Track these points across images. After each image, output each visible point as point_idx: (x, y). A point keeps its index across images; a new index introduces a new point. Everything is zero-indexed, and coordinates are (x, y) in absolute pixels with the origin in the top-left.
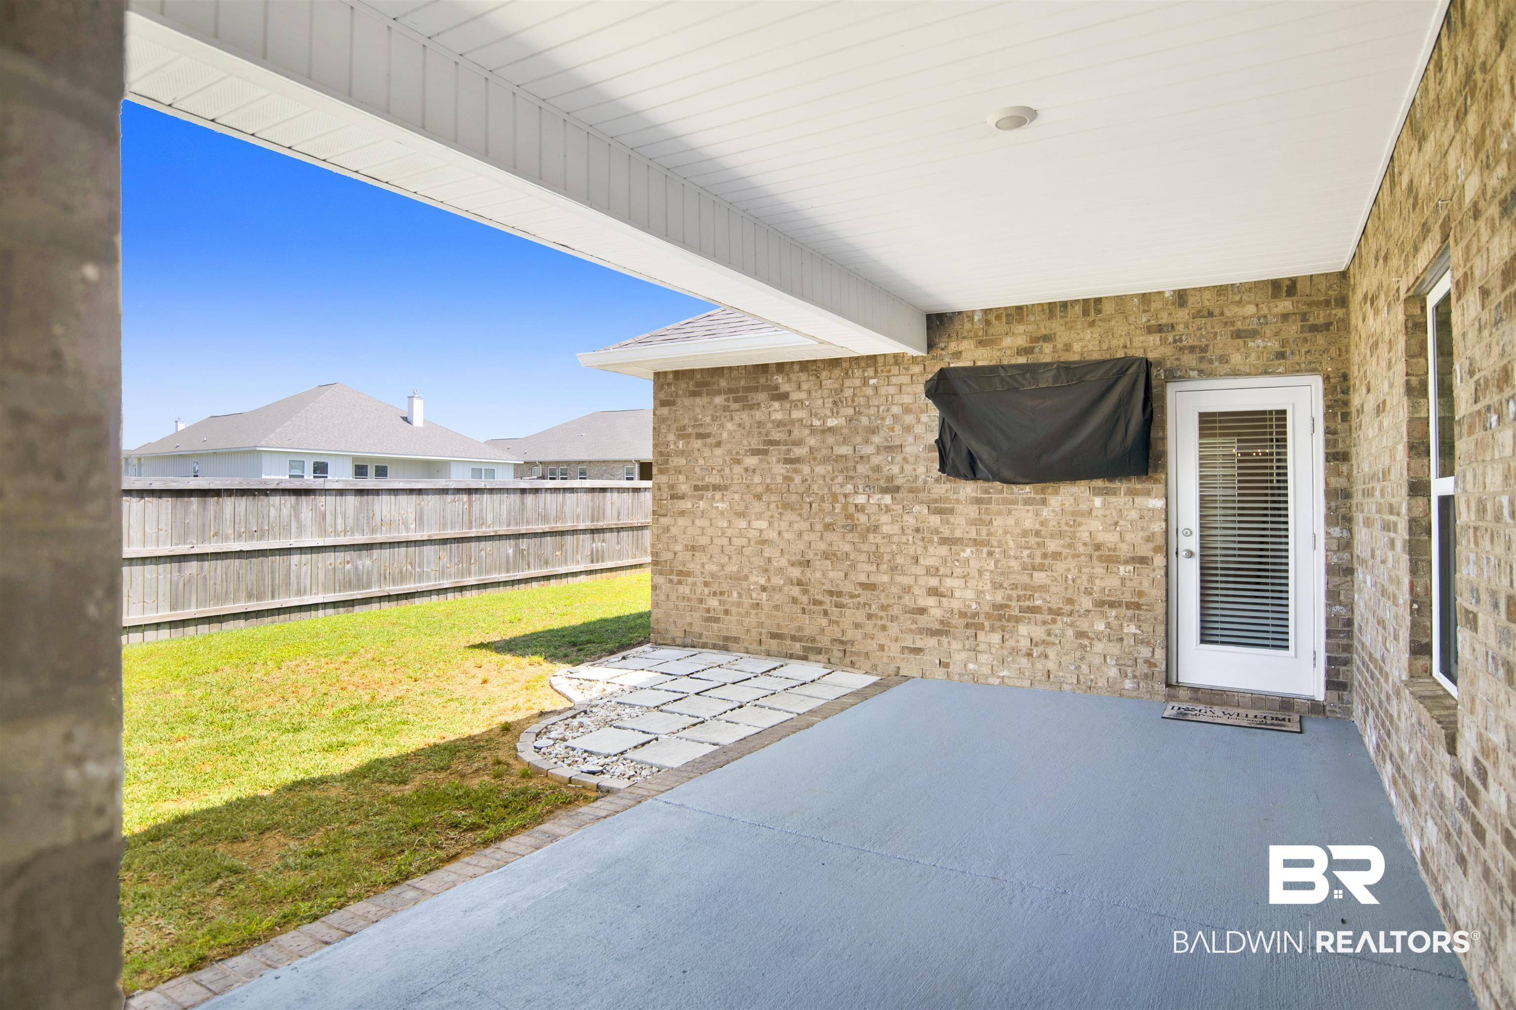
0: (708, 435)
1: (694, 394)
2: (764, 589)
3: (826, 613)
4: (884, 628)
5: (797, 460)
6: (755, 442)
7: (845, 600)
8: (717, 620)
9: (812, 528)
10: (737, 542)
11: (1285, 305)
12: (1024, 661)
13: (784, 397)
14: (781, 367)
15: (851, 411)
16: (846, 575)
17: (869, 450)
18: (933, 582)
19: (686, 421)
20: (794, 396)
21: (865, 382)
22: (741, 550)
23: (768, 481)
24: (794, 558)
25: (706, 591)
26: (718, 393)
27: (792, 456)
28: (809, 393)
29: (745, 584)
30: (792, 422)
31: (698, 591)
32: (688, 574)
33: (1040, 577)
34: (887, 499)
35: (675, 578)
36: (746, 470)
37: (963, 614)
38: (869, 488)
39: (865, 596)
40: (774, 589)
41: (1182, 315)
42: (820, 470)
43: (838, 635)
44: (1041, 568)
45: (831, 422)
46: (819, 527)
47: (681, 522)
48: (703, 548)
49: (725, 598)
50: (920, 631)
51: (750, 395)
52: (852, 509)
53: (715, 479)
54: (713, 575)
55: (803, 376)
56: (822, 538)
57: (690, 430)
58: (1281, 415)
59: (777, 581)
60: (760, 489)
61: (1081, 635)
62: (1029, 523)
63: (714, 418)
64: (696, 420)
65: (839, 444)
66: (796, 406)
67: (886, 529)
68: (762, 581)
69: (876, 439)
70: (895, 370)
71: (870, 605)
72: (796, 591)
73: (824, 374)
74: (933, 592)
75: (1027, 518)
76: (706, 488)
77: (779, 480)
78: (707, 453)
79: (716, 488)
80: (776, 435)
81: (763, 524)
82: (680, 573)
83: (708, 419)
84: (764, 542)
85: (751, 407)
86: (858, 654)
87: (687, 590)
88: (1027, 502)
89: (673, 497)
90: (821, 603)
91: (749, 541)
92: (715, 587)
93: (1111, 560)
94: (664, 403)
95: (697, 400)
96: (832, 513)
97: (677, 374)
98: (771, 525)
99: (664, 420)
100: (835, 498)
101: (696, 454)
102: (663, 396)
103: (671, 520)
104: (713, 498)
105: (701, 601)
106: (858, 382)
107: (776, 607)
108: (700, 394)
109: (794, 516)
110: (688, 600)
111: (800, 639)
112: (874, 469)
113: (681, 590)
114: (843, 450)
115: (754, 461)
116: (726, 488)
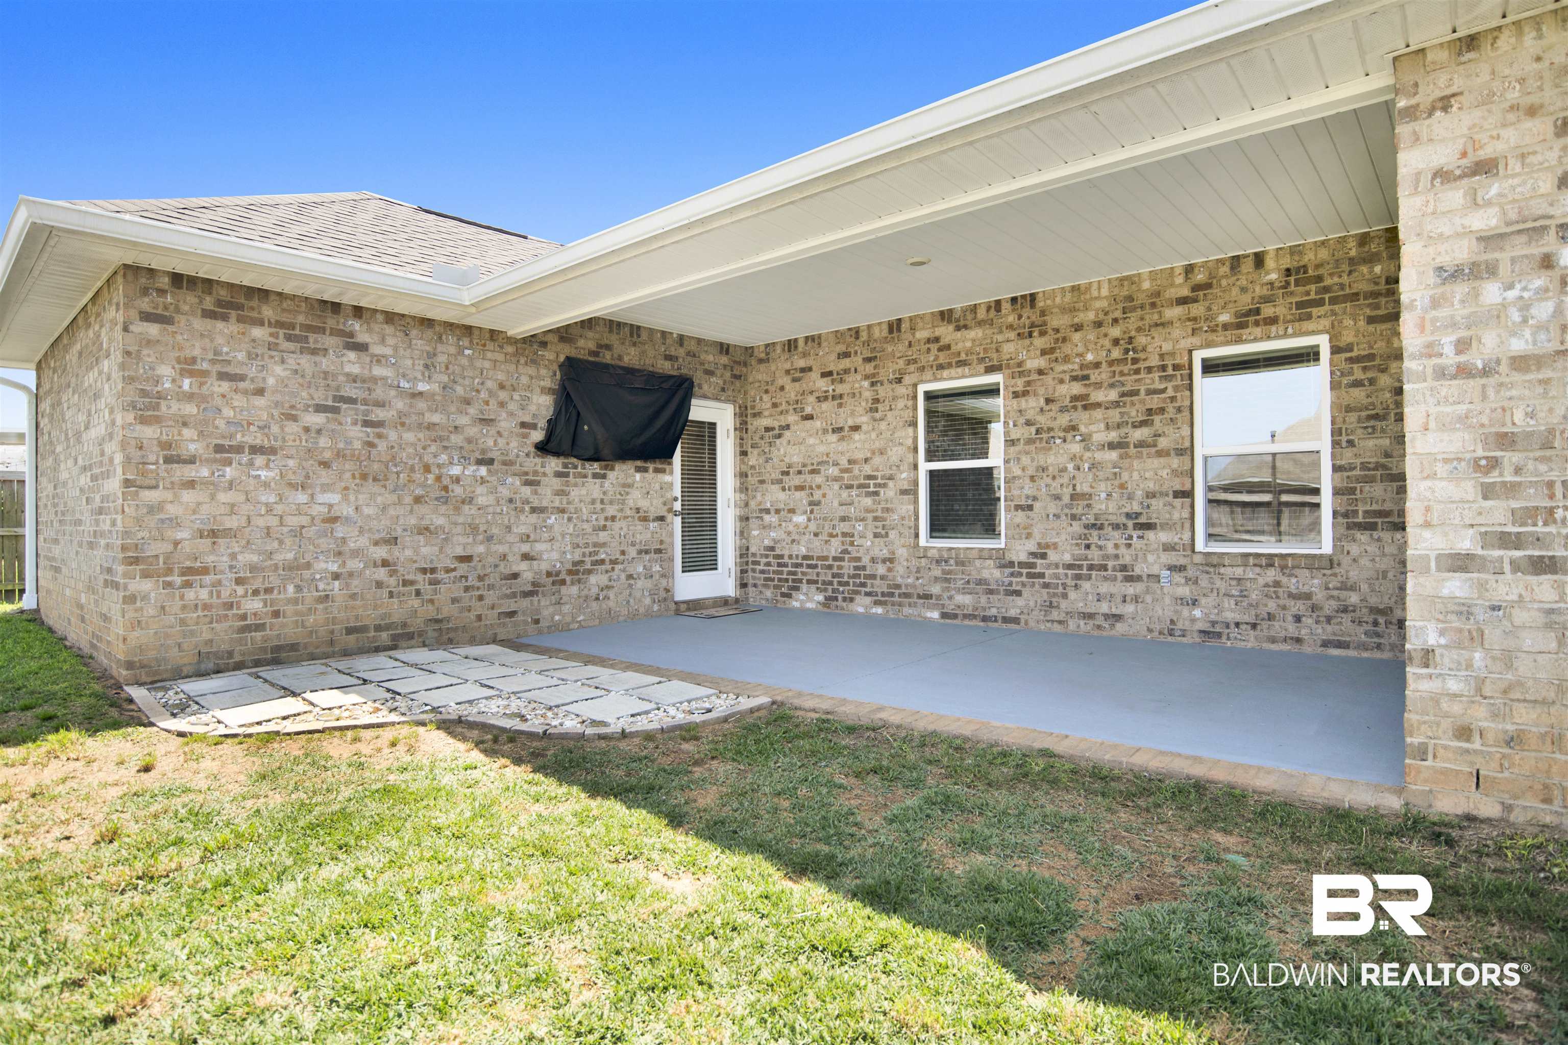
0: (242, 378)
1: (209, 315)
2: (336, 576)
3: (418, 593)
4: (481, 598)
5: (380, 424)
6: (321, 396)
7: (441, 575)
8: (260, 627)
10: (294, 521)
11: (724, 360)
12: (594, 605)
13: (361, 348)
14: (358, 311)
15: (445, 379)
16: (441, 549)
17: (463, 420)
18: (525, 548)
19: (197, 352)
20: (376, 349)
21: (460, 352)
22: (298, 533)
23: (341, 445)
24: (377, 536)
25: (240, 590)
26: (261, 323)
27: (372, 417)
28: (396, 348)
29: (307, 574)
30: (374, 380)
31: (225, 593)
32: (205, 571)
33: (603, 536)
34: (483, 471)
35: (178, 580)
36: (307, 430)
37: (549, 574)
38: (464, 459)
39: (463, 568)
40: (351, 574)
41: (681, 352)
42: (409, 436)
43: (433, 614)
44: (604, 528)
45: (422, 387)
46: (408, 499)
47: (188, 496)
48: (229, 533)
49: (275, 595)
50: (514, 595)
51: (312, 337)
52: (446, 481)
53: (254, 437)
54: (253, 568)
55: (389, 329)
56: (411, 511)
57: (205, 366)
58: (713, 426)
59: (355, 564)
60: (327, 455)
61: (630, 577)
62: (597, 494)
63: (252, 356)
64: (216, 353)
65: (430, 410)
66: (378, 361)
67: (481, 501)
68: (334, 567)
69: (472, 411)
70: (490, 345)
71: (466, 577)
72: (381, 574)
73: (414, 333)
74: (526, 557)
75: (593, 488)
76: (239, 449)
77: (357, 445)
78: (239, 401)
79: (255, 450)
80: (350, 391)
81: (334, 498)
82: (187, 571)
83: (241, 356)
84: (335, 520)
85: (314, 352)
86: (455, 629)
87: (204, 594)
88: (595, 476)
89: (168, 460)
90: (412, 583)
91: (313, 519)
92: (257, 584)
93: (645, 519)
94: (147, 317)
95: (220, 325)
96: (424, 486)
97: (177, 279)
98: (345, 498)
99: (149, 343)
100: (427, 469)
101: (218, 401)
102: (145, 304)
103: (169, 496)
104: (251, 464)
105: (230, 606)
106: (452, 350)
107: (353, 596)
108: (225, 318)
109: (376, 488)
110: (206, 607)
111: (388, 627)
112: (469, 441)
113: (190, 594)
114: (436, 418)
115: (318, 419)
116: (273, 451)
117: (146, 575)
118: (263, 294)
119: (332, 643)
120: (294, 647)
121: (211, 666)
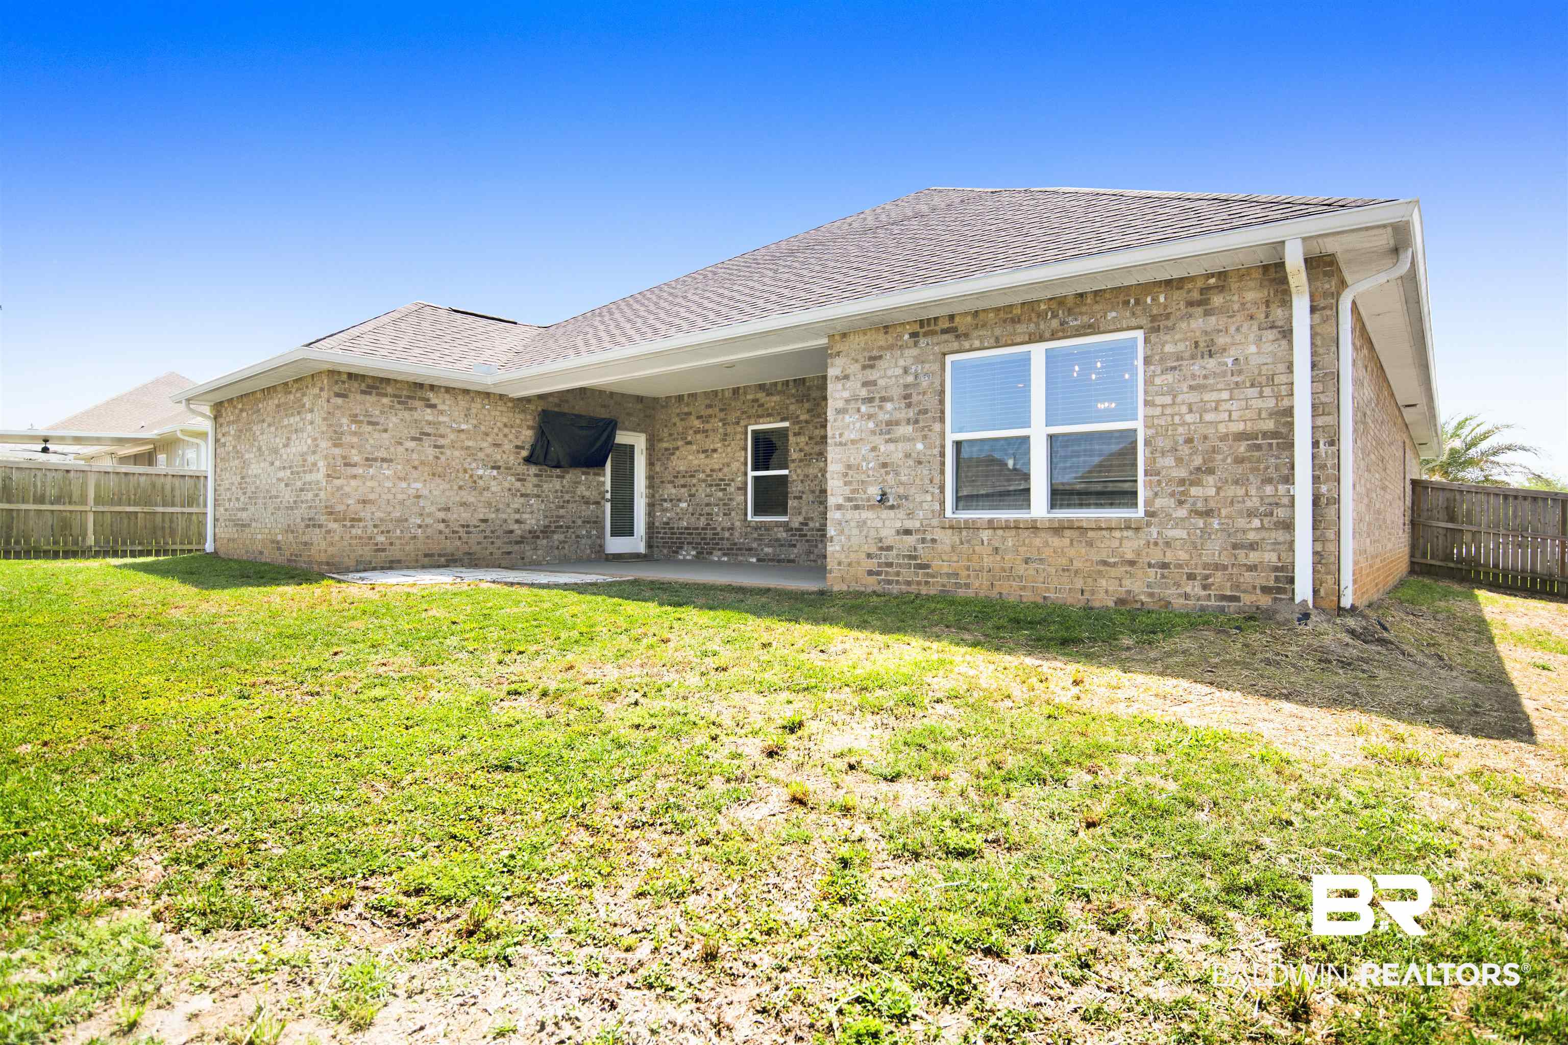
0: (377, 424)
1: (363, 392)
2: (420, 526)
3: (460, 538)
4: (492, 543)
5: (441, 447)
6: (414, 433)
7: (472, 529)
8: (384, 550)
9: (451, 488)
10: (400, 497)
11: (640, 406)
12: (556, 552)
13: (433, 406)
14: (432, 387)
15: (475, 422)
16: (472, 515)
17: (485, 445)
18: (517, 516)
19: (358, 411)
20: (441, 407)
21: (484, 407)
22: (402, 503)
23: (423, 458)
24: (440, 507)
25: (375, 531)
26: (386, 395)
27: (438, 443)
28: (450, 406)
29: (406, 524)
30: (440, 423)
31: (369, 532)
32: (360, 520)
33: (562, 512)
34: (495, 472)
35: (349, 524)
36: (407, 450)
37: (530, 532)
38: (485, 466)
39: (483, 526)
40: (427, 526)
41: (612, 402)
42: (457, 453)
43: (467, 550)
44: (563, 507)
45: (463, 427)
46: (456, 487)
47: (353, 483)
48: (371, 502)
49: (391, 534)
50: (510, 542)
51: (410, 401)
52: (475, 478)
53: (382, 454)
54: (381, 520)
55: (447, 396)
56: (457, 494)
57: (362, 418)
58: (632, 447)
59: (429, 521)
60: (416, 463)
61: (578, 537)
62: (558, 487)
63: (382, 412)
64: (366, 411)
65: (469, 439)
66: (442, 413)
67: (493, 489)
68: (419, 522)
69: (489, 439)
70: (500, 403)
71: (485, 531)
72: (442, 526)
73: (460, 397)
74: (517, 521)
75: (557, 484)
76: (375, 460)
77: (431, 458)
78: (376, 435)
79: (383, 460)
80: (427, 429)
81: (419, 485)
82: (353, 520)
83: (377, 413)
84: (419, 497)
85: (411, 409)
87: (359, 532)
88: (558, 477)
89: (346, 465)
90: (457, 532)
91: (409, 496)
92: (383, 528)
93: (587, 503)
94: (338, 395)
95: (368, 397)
96: (464, 480)
97: (350, 375)
98: (425, 486)
99: (338, 407)
100: (465, 471)
101: (367, 436)
102: (336, 389)
103: (345, 482)
104: (381, 467)
105: (370, 538)
106: (479, 406)
107: (428, 537)
108: (370, 393)
109: (439, 481)
110: (360, 538)
111: (444, 555)
112: (488, 456)
113: (354, 531)
114: (470, 443)
115: (412, 444)
116: (391, 461)
117: (335, 520)
118: (387, 381)
119: (417, 561)
120: (399, 561)
121: (362, 567)
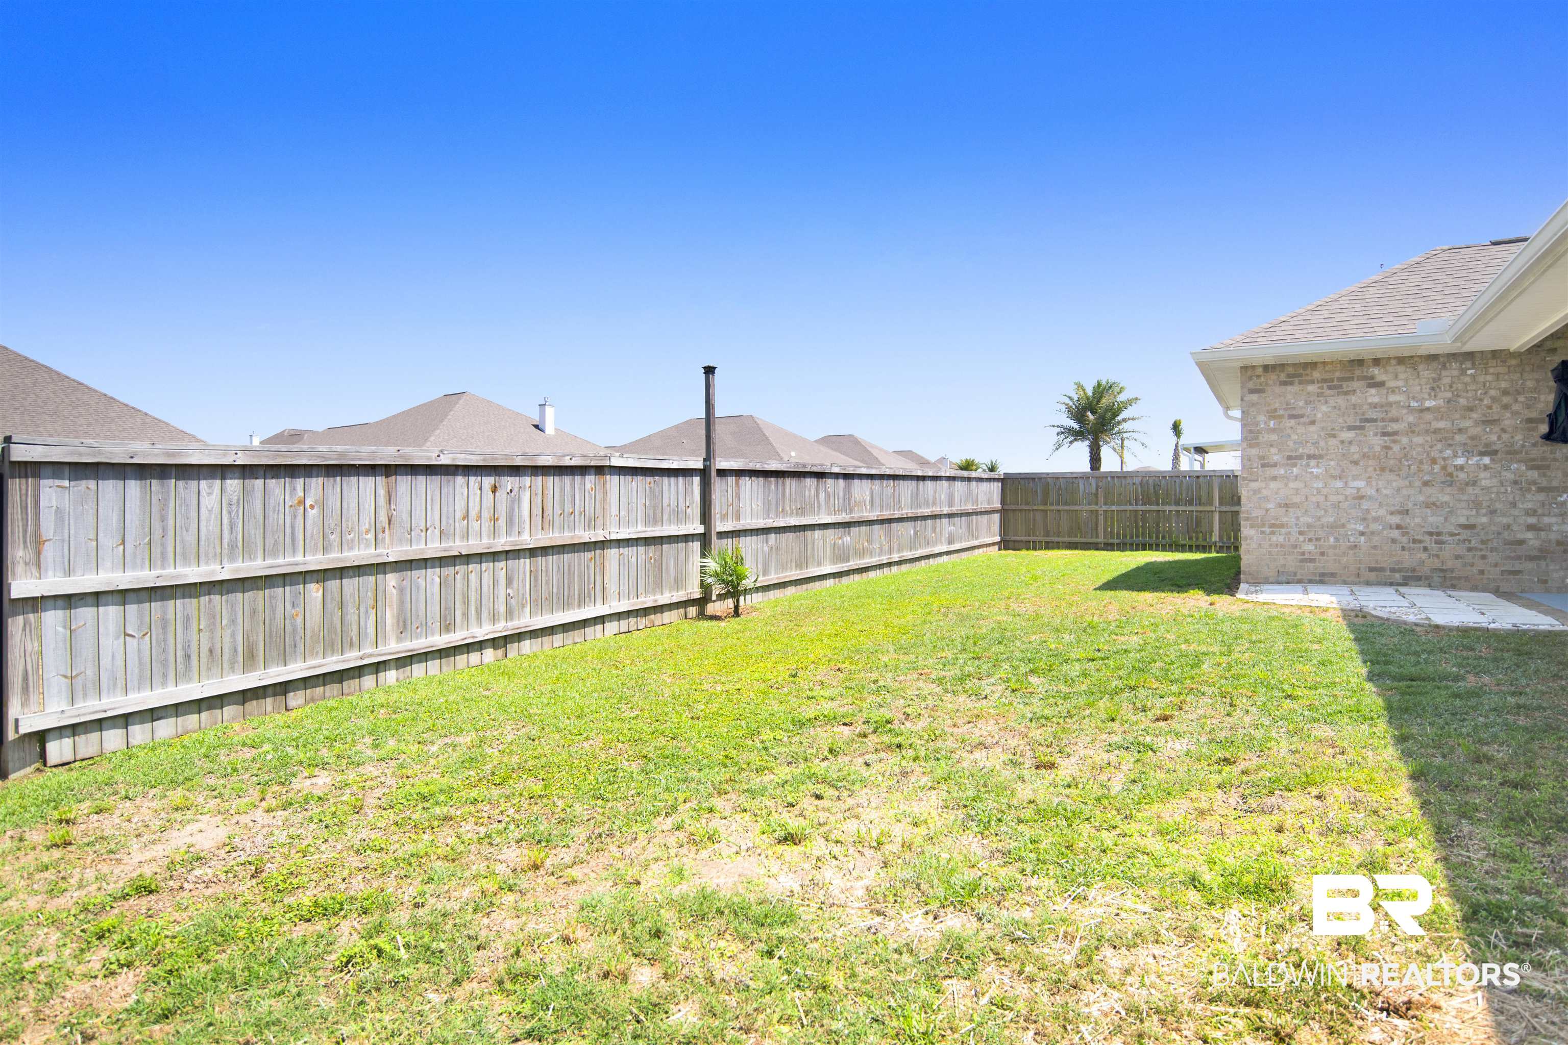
0: (1302, 416)
1: (1284, 383)
2: (1362, 534)
3: (1426, 549)
4: (1484, 557)
5: (1395, 433)
6: (1351, 420)
7: (1444, 538)
8: (1312, 561)
9: (1411, 485)
10: (1333, 498)
13: (1381, 384)
14: (1377, 362)
15: (1449, 395)
16: (1446, 519)
17: (1467, 423)
18: (1532, 520)
19: (1277, 405)
20: (1391, 384)
21: (1463, 372)
22: (1336, 506)
23: (1366, 450)
24: (1392, 509)
25: (1301, 538)
26: (1313, 382)
27: (1389, 429)
28: (1406, 380)
29: (1342, 531)
30: (1390, 404)
31: (1293, 539)
32: (1282, 526)
34: (1487, 460)
35: (1268, 530)
36: (1342, 442)
37: (1560, 543)
38: (1468, 453)
39: (1466, 534)
40: (1373, 533)
42: (1418, 440)
43: (1439, 565)
45: (1428, 404)
46: (1418, 483)
47: (1273, 485)
48: (1296, 505)
49: (1322, 542)
50: (1518, 558)
51: (1345, 384)
52: (1450, 469)
53: (1309, 450)
54: (1309, 526)
55: (1400, 369)
56: (1420, 492)
57: (1282, 412)
59: (1375, 527)
60: (1356, 457)
63: (1307, 403)
64: (1287, 404)
65: (1436, 419)
66: (1393, 392)
67: (1484, 483)
68: (1361, 528)
69: (1475, 415)
70: (1492, 363)
71: (1470, 541)
72: (1396, 534)
73: (1421, 367)
74: (1533, 528)
76: (1300, 457)
77: (1377, 449)
78: (1301, 429)
79: (1310, 457)
80: (1372, 414)
81: (1361, 484)
82: (1272, 526)
83: (1301, 403)
84: (1362, 497)
85: (1346, 393)
86: (1459, 578)
87: (1281, 539)
89: (1263, 466)
90: (1420, 542)
91: (1346, 497)
92: (1311, 535)
94: (1252, 391)
95: (1289, 388)
96: (1431, 473)
97: (1266, 368)
98: (1369, 483)
99: (1253, 405)
100: (1434, 461)
101: (1289, 431)
102: (1251, 385)
103: (1263, 485)
104: (1308, 465)
105: (1295, 547)
106: (1455, 373)
107: (1375, 547)
108: (1291, 383)
109: (1392, 477)
110: (1282, 546)
111: (1399, 570)
112: (1472, 438)
113: (1274, 538)
114: (1441, 424)
115: (1350, 435)
116: (1321, 457)
117: (1252, 527)
118: (1314, 365)
119: (1358, 575)
120: (1333, 575)
121: (1284, 579)
